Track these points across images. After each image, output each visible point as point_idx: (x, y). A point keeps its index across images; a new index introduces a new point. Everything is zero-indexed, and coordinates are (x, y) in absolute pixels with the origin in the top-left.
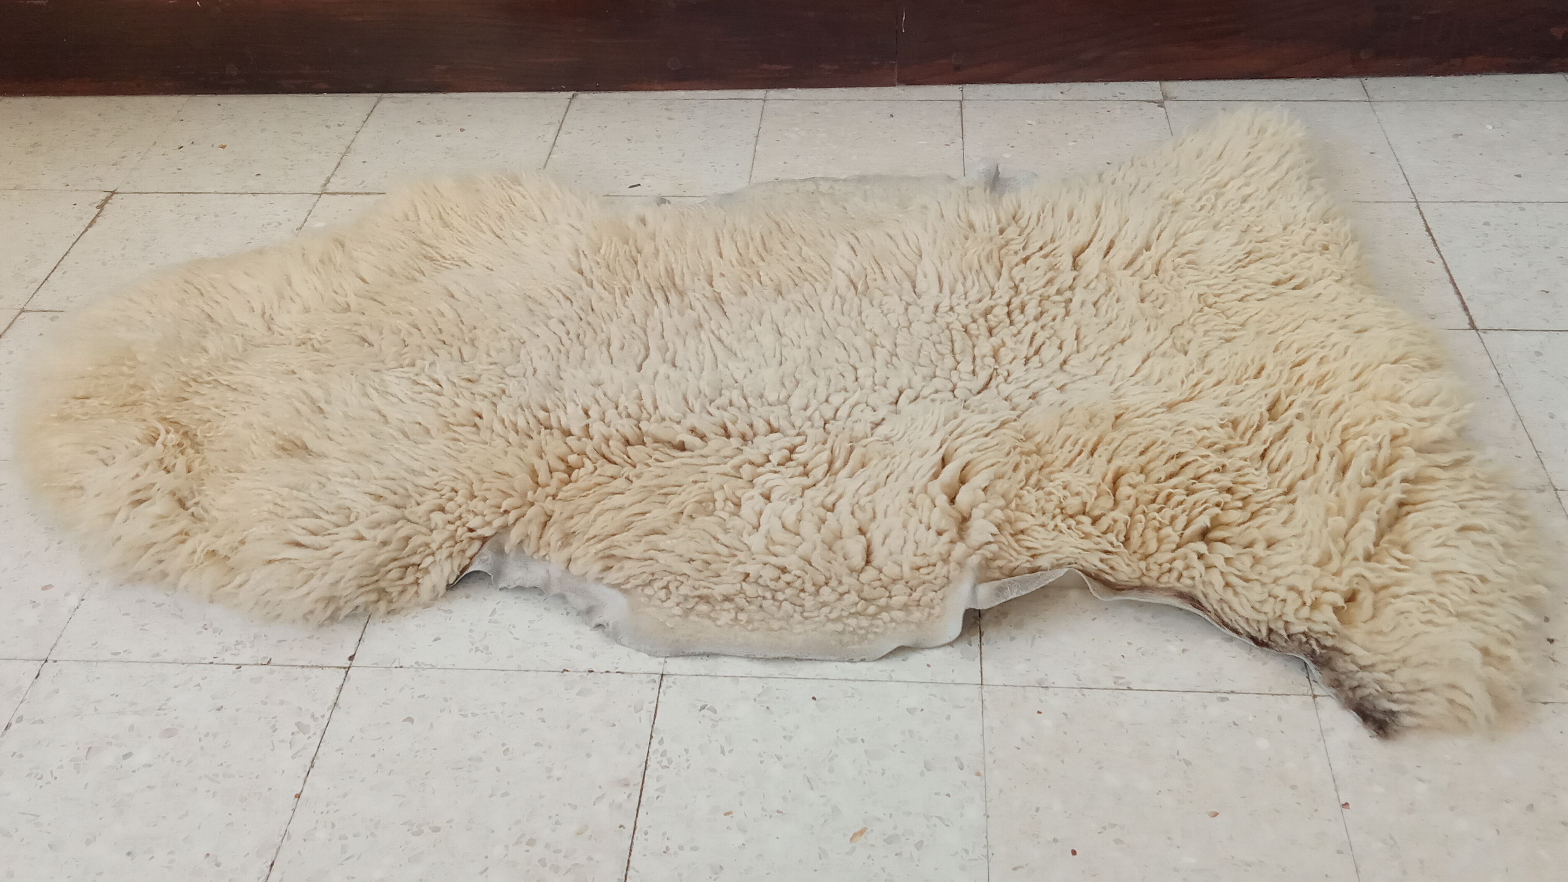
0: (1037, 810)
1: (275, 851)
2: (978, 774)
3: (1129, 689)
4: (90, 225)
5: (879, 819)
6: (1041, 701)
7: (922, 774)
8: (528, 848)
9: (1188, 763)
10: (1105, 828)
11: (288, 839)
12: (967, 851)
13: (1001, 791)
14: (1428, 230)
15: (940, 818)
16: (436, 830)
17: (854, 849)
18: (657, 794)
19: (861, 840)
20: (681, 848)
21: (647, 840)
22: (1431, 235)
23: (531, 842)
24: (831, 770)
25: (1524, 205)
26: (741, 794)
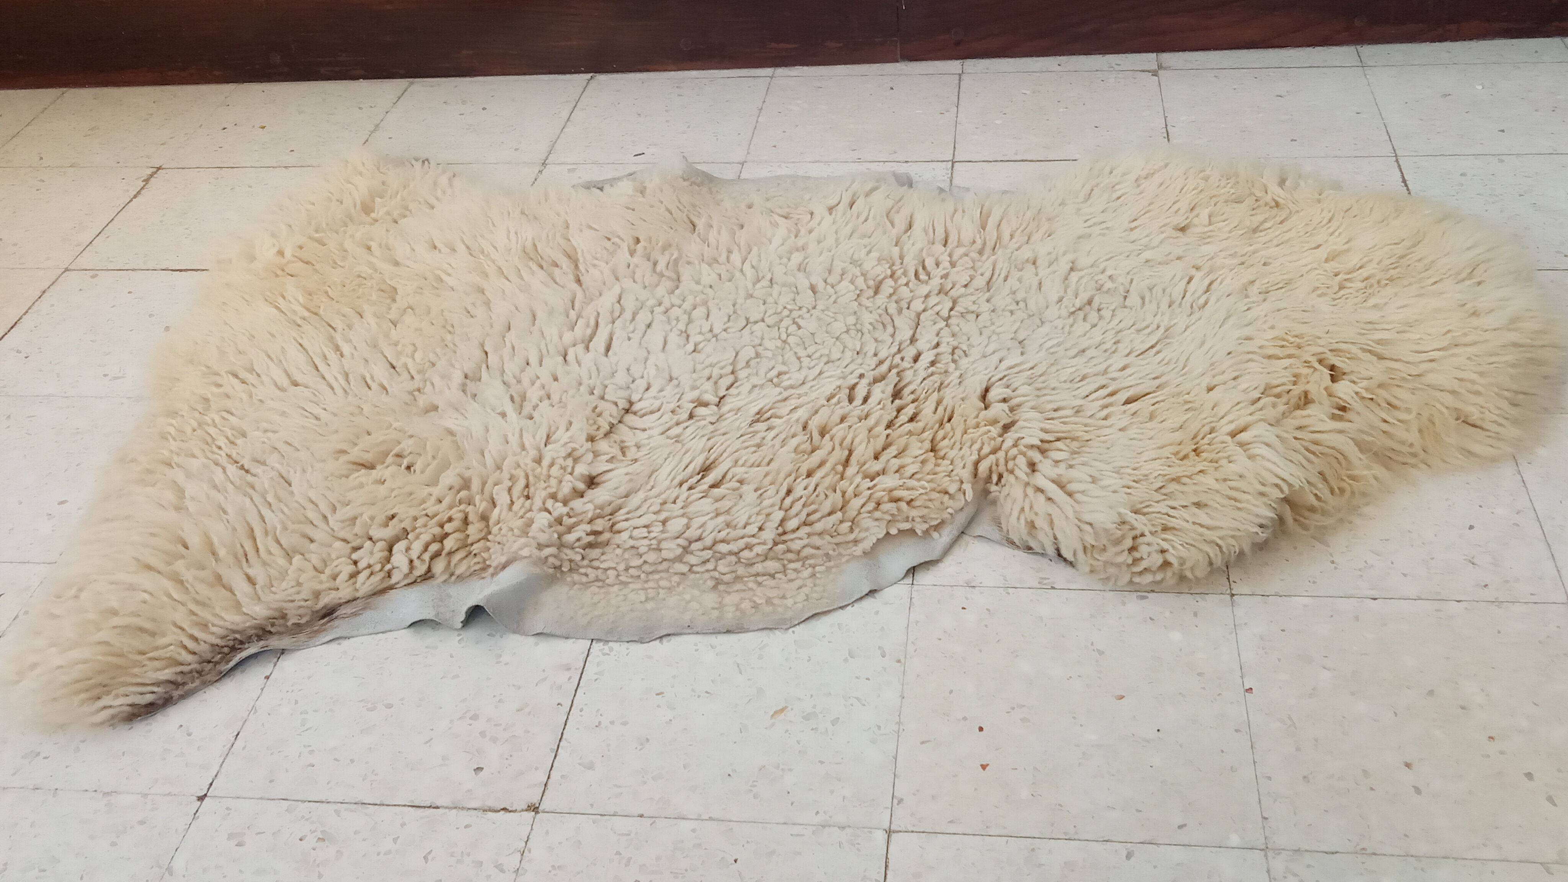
0: (951, 692)
1: (241, 723)
2: (899, 661)
3: (1053, 588)
4: (135, 197)
5: (799, 699)
6: (967, 599)
7: (846, 660)
8: (471, 722)
9: (1101, 653)
10: (1013, 709)
11: (255, 713)
12: (879, 727)
13: (918, 676)
14: (1404, 181)
15: (857, 698)
16: (389, 706)
17: (773, 725)
18: (596, 677)
19: (782, 716)
20: (612, 723)
21: (581, 716)
22: (1406, 185)
23: (475, 717)
24: (760, 657)
25: (1503, 157)
26: (674, 677)
